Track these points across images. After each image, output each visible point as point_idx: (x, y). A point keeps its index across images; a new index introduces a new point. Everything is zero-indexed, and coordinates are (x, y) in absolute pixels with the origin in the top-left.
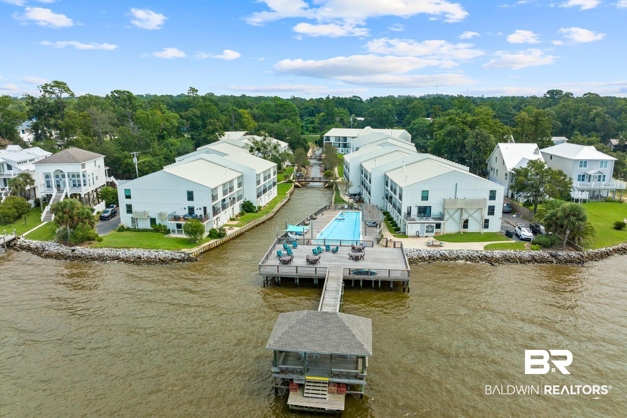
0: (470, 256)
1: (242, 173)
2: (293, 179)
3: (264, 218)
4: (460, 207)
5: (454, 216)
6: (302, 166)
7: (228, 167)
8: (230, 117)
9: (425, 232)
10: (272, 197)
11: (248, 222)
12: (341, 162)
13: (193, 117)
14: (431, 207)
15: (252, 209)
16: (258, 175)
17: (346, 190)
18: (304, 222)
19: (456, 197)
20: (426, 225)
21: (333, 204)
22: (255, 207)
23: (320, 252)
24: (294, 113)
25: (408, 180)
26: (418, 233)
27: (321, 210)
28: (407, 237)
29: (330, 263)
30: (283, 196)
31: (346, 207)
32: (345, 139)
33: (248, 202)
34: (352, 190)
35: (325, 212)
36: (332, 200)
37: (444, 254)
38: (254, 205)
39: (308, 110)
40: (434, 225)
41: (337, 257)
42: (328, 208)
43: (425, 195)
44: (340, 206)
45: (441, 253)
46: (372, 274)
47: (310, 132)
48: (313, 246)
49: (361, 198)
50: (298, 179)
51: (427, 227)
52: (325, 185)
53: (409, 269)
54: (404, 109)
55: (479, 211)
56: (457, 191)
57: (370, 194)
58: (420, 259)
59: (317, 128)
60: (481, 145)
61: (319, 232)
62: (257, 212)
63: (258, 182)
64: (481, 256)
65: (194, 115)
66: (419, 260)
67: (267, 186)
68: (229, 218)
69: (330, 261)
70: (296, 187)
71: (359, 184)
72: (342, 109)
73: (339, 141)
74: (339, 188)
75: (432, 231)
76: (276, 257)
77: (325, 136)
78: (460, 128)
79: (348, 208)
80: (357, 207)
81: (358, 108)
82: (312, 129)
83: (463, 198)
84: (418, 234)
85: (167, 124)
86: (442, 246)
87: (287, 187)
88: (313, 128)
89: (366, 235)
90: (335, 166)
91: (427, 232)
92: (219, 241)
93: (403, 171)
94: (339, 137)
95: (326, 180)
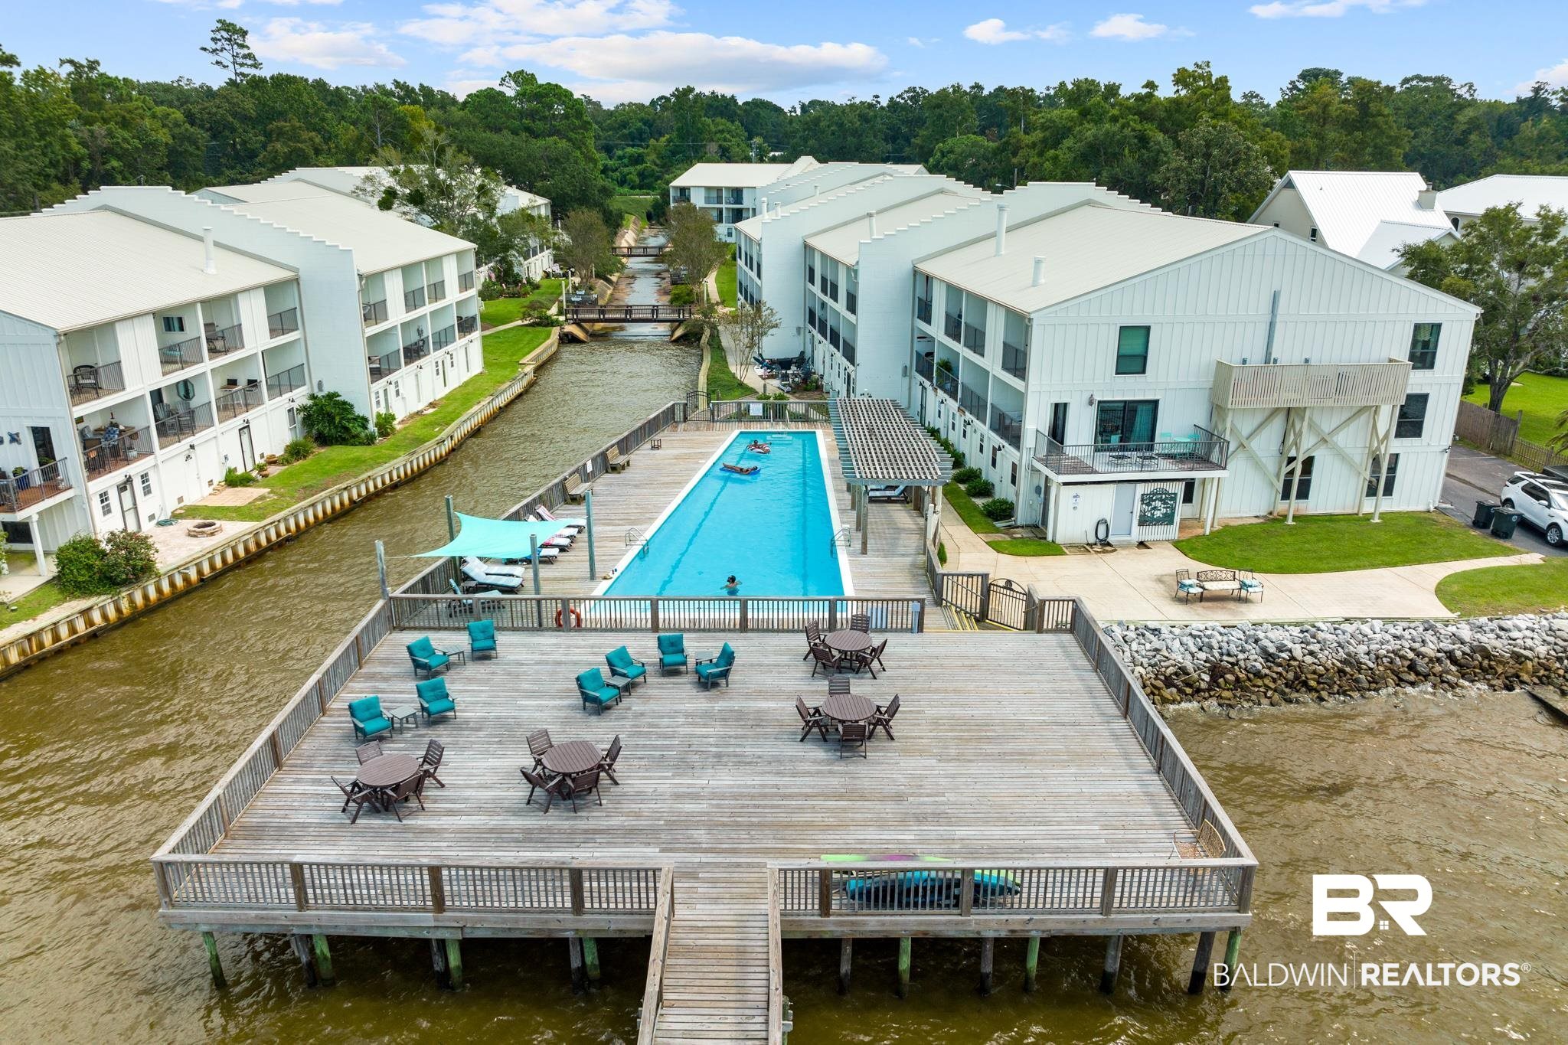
0: (1411, 655)
1: (296, 270)
2: (560, 313)
3: (399, 465)
4: (1287, 400)
5: (1255, 444)
6: (598, 276)
7: (210, 239)
8: (370, 128)
9: (1135, 522)
10: (458, 377)
11: (309, 490)
12: (728, 255)
13: (231, 119)
14: (1156, 403)
15: (347, 429)
16: (371, 280)
17: (751, 346)
18: (562, 486)
19: (1268, 354)
20: (1141, 489)
21: (702, 402)
22: (365, 420)
23: (629, 688)
24: (577, 123)
25: (1042, 281)
26: (1102, 530)
27: (652, 427)
28: (1054, 549)
29: (685, 783)
30: (507, 373)
31: (756, 409)
32: (737, 193)
33: (331, 396)
34: (774, 346)
35: (665, 436)
36: (696, 385)
37: (1281, 648)
38: (359, 411)
39: (626, 131)
40: (1179, 489)
41: (724, 718)
42: (679, 415)
43: (1136, 348)
44: (729, 407)
45: (1265, 643)
46: (984, 893)
47: (633, 188)
48: (593, 639)
49: (808, 374)
50: (576, 312)
51: (1147, 499)
52: (673, 332)
53: (1249, 859)
54: (903, 122)
55: (1363, 418)
56: (1278, 327)
57: (850, 354)
58: (1168, 682)
59: (652, 175)
60: (1223, 182)
61: (629, 540)
62: (370, 441)
63: (373, 312)
64: (1458, 654)
65: (235, 115)
66: (1168, 693)
67: (429, 332)
68: (219, 476)
69: (683, 765)
70: (568, 339)
71: (801, 320)
72: (724, 120)
73: (719, 201)
74: (726, 341)
75: (1168, 519)
76: (345, 738)
77: (675, 188)
78: (1133, 130)
79: (765, 417)
80: (800, 409)
81: (770, 127)
82: (637, 180)
83: (1298, 360)
84: (1102, 535)
85: (121, 133)
86: (1246, 601)
87: (531, 341)
88: (641, 175)
89: (864, 551)
90: (709, 268)
91: (1144, 521)
92: (103, 607)
93: (997, 254)
94: (719, 190)
95: (675, 316)
